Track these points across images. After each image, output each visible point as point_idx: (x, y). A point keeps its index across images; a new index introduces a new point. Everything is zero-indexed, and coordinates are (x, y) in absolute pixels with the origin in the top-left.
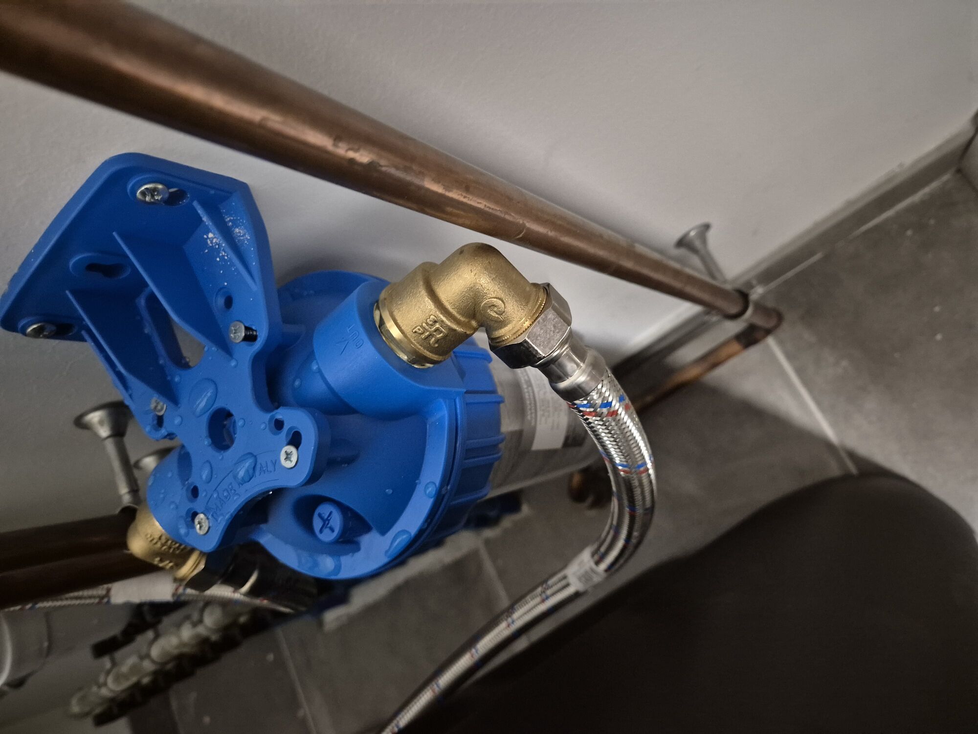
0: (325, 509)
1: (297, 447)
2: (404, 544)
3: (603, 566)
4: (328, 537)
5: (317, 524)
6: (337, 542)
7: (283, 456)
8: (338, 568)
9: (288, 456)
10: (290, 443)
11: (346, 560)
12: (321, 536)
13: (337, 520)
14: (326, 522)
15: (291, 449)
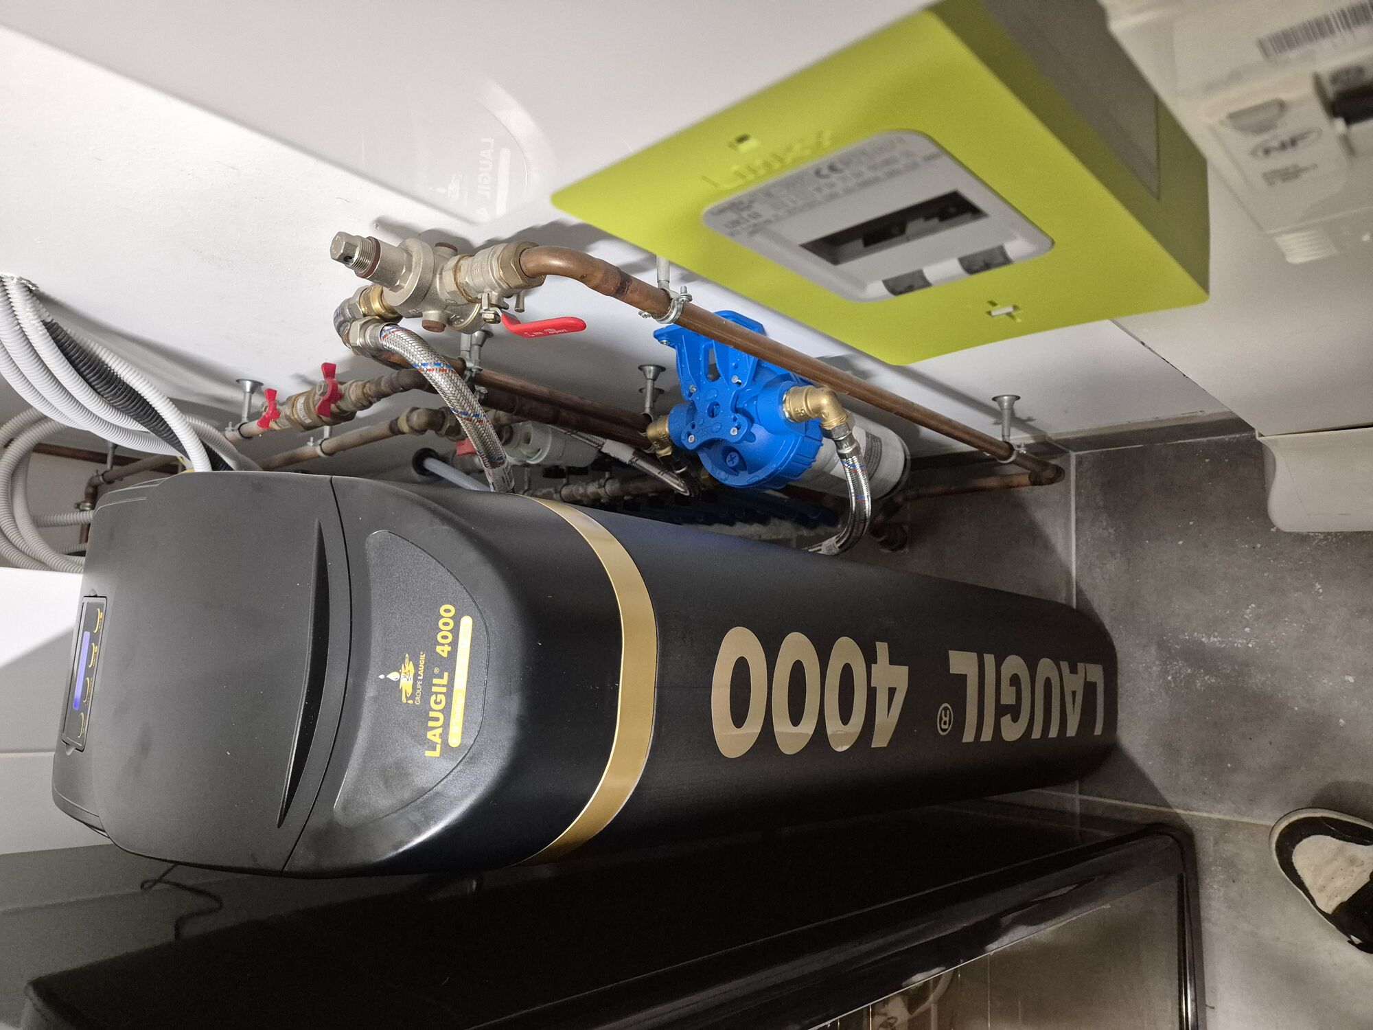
0: (734, 454)
1: (738, 429)
2: (755, 481)
3: (839, 545)
4: (730, 464)
5: (729, 458)
6: (732, 468)
7: (732, 430)
8: (726, 479)
9: (734, 431)
10: (736, 427)
11: (731, 477)
12: (728, 463)
13: (737, 461)
14: (732, 459)
15: (736, 429)
